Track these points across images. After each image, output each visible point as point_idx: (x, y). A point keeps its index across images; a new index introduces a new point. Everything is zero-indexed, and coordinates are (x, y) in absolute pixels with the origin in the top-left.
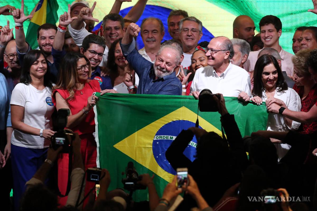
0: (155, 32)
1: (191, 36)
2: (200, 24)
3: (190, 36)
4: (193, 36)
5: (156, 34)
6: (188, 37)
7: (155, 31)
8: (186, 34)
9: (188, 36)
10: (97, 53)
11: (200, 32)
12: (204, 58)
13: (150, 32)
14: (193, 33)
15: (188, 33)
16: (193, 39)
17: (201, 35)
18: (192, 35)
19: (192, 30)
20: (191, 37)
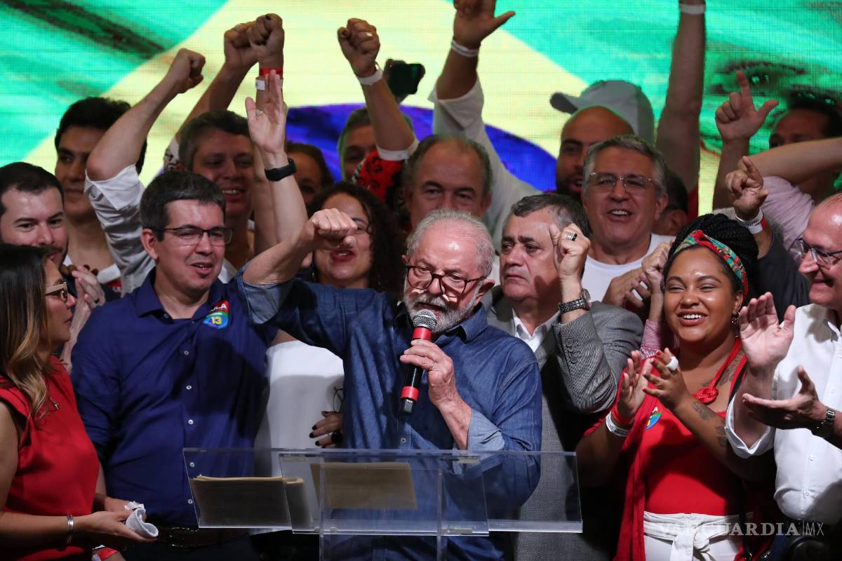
0: (463, 196)
1: (625, 200)
2: (657, 163)
3: (619, 201)
4: (631, 201)
5: (469, 202)
6: (615, 205)
7: (464, 193)
8: (605, 195)
9: (613, 200)
10: (204, 231)
11: (657, 188)
12: (716, 282)
13: (449, 195)
14: (632, 190)
15: (613, 191)
16: (630, 214)
17: (661, 200)
18: (627, 196)
19: (631, 181)
20: (624, 205)
